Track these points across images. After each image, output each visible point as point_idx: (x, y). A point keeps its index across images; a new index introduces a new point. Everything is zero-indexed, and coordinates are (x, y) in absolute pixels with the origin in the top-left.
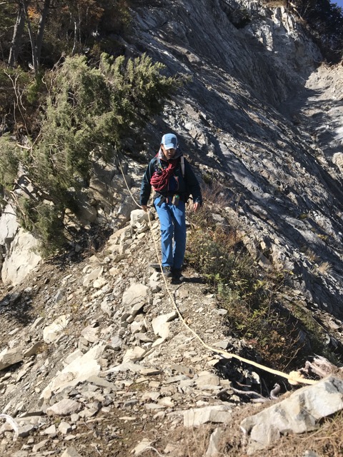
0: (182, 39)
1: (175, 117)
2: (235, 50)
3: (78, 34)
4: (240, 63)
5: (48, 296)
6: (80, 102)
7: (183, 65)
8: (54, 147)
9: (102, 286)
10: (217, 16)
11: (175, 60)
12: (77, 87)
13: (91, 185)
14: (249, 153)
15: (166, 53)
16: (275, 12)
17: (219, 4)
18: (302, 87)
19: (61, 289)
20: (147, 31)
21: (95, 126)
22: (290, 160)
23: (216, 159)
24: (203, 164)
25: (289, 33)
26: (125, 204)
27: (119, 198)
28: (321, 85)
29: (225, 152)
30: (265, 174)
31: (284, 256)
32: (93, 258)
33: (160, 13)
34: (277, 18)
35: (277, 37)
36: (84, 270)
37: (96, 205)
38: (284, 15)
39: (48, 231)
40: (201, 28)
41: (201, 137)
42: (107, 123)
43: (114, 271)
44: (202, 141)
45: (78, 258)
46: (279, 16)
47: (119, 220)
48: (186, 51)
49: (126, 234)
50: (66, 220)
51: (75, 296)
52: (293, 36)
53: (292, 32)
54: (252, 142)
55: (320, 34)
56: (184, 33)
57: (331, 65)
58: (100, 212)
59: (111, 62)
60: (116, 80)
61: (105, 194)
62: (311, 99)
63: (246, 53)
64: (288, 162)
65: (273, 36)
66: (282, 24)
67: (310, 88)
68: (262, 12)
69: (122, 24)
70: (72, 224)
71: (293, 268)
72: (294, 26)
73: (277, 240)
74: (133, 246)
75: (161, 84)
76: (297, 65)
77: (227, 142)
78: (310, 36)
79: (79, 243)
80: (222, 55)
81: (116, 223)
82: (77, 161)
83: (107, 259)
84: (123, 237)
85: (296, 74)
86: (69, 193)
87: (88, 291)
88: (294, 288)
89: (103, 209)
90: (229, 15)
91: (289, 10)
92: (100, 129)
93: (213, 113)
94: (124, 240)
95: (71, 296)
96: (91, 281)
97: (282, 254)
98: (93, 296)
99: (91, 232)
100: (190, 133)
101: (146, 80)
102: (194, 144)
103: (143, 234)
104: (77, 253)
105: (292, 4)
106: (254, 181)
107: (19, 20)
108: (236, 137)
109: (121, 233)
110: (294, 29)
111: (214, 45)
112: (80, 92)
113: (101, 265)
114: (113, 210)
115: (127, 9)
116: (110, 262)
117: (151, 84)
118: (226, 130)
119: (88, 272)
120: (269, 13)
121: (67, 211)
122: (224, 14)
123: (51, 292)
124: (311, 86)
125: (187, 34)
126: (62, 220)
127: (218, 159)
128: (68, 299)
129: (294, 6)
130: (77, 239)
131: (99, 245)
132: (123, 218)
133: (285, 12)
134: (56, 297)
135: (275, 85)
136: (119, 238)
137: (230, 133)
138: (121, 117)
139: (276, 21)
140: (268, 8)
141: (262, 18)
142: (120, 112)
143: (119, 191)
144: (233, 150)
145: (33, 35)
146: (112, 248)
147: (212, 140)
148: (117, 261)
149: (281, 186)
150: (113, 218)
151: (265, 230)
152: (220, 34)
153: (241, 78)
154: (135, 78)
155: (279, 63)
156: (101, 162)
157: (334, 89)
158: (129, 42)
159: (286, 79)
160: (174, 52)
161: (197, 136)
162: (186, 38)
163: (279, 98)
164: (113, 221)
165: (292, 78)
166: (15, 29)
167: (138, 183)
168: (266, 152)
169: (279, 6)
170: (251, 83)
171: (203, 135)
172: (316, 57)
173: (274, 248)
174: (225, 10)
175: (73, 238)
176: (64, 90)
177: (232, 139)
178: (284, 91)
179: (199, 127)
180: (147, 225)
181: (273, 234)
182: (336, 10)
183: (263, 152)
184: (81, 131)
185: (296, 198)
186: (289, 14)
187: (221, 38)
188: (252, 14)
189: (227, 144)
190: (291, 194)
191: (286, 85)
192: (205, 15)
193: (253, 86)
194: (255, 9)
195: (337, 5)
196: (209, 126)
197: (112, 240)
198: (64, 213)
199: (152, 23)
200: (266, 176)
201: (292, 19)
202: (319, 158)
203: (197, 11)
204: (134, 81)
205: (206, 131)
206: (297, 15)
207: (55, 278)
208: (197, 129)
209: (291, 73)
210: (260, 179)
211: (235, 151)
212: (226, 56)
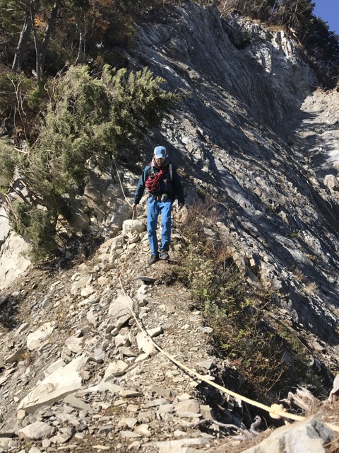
0: (184, 55)
1: (173, 130)
2: (234, 69)
3: (82, 44)
4: (239, 82)
5: (34, 302)
6: (80, 110)
7: (183, 80)
8: (52, 153)
9: (89, 295)
10: (219, 37)
11: (176, 75)
12: (78, 95)
13: (86, 193)
14: (243, 170)
15: (167, 68)
16: (275, 36)
17: (221, 25)
18: (298, 109)
19: (48, 295)
20: (150, 46)
21: (93, 134)
22: (283, 179)
23: (210, 174)
24: (197, 178)
25: (288, 57)
26: (118, 214)
27: (112, 207)
28: (316, 108)
29: (220, 168)
30: (257, 192)
31: (272, 275)
32: (83, 266)
33: (164, 29)
34: (277, 42)
35: (276, 60)
36: (73, 278)
37: (89, 213)
38: (284, 40)
39: (40, 237)
40: (203, 47)
41: (197, 152)
42: (105, 133)
43: (102, 280)
44: (198, 156)
45: (67, 265)
46: (278, 40)
47: (111, 229)
48: (187, 67)
49: (117, 244)
50: (58, 226)
51: (62, 303)
52: (291, 60)
53: (290, 56)
54: (247, 160)
55: (317, 60)
56: (186, 50)
57: (326, 90)
58: (93, 219)
59: (113, 74)
60: (117, 92)
61: (99, 202)
62: (306, 121)
63: (245, 73)
64: (281, 181)
65: (271, 58)
66: (281, 48)
67: (306, 111)
68: (263, 35)
69: (127, 38)
70: (64, 230)
71: (281, 286)
72: (292, 51)
73: (266, 258)
74: (124, 256)
75: (160, 98)
76: (294, 87)
77: (222, 159)
78: (307, 61)
79: (70, 250)
80: (221, 74)
81: (108, 231)
82: (73, 168)
83: (96, 268)
84: (113, 247)
85: (292, 96)
86: (62, 200)
87: (75, 299)
88: (281, 307)
89: (96, 217)
90: (230, 36)
91: (289, 35)
92: (98, 138)
93: (210, 129)
94: (115, 250)
95: (58, 303)
96: (79, 289)
97: (270, 272)
98: (79, 305)
99: (83, 240)
100: (187, 147)
101: (146, 93)
102: (190, 158)
103: (134, 244)
104: (67, 260)
105: (291, 29)
106: (246, 198)
107: (25, 27)
108: (231, 153)
109: (112, 243)
110: (293, 54)
111: (215, 63)
112: (81, 101)
113: (90, 273)
114: (106, 219)
115: (132, 23)
116: (99, 271)
117: (151, 97)
118: (221, 147)
119: (77, 279)
120: (269, 37)
121: (60, 217)
122: (226, 35)
123: (38, 298)
124: (306, 109)
125: (189, 51)
126: (54, 226)
127: (212, 174)
128: (55, 305)
129: (294, 31)
130: (68, 245)
131: (89, 253)
132: (116, 227)
133: (285, 36)
134: (43, 303)
135: (272, 106)
136: (110, 247)
137: (226, 149)
138: (119, 128)
139: (276, 45)
140: (268, 32)
141: (263, 41)
142: (119, 122)
143: (113, 200)
144: (228, 166)
145: (39, 43)
146: (102, 257)
147: (207, 155)
148: (106, 270)
149: (273, 205)
150: (105, 227)
151: (255, 247)
152: (221, 54)
153: (239, 97)
154: (136, 90)
155: (276, 84)
156: (97, 171)
157: (328, 113)
158: (132, 55)
159: (283, 100)
160: (175, 68)
161: (193, 151)
162: (188, 55)
163: (275, 118)
164: (105, 229)
165: (289, 100)
166: (21, 36)
167: (132, 193)
168: (260, 171)
169: (279, 31)
170: (249, 102)
171: (199, 150)
172: (312, 82)
173: (263, 266)
174: (227, 31)
175: (64, 244)
176: (66, 98)
177: (227, 155)
178: (280, 111)
179: (195, 142)
180: (138, 235)
181: (262, 251)
182: (333, 38)
183: (256, 170)
184: (79, 139)
185: (287, 217)
186: (289, 38)
187: (222, 57)
188: (253, 37)
189: (222, 160)
190: (282, 212)
191: (282, 106)
192: (207, 35)
193: (250, 105)
194: (255, 31)
195: (335, 33)
196: (205, 141)
197: (103, 249)
198: (57, 218)
199: (155, 39)
200: (259, 193)
201: (291, 44)
202: (311, 179)
203: (200, 30)
204: (134, 93)
205: (202, 146)
206: (296, 40)
207: (43, 283)
208: (194, 143)
209: (287, 95)
210: (252, 196)
211: (229, 167)
212: (226, 75)
